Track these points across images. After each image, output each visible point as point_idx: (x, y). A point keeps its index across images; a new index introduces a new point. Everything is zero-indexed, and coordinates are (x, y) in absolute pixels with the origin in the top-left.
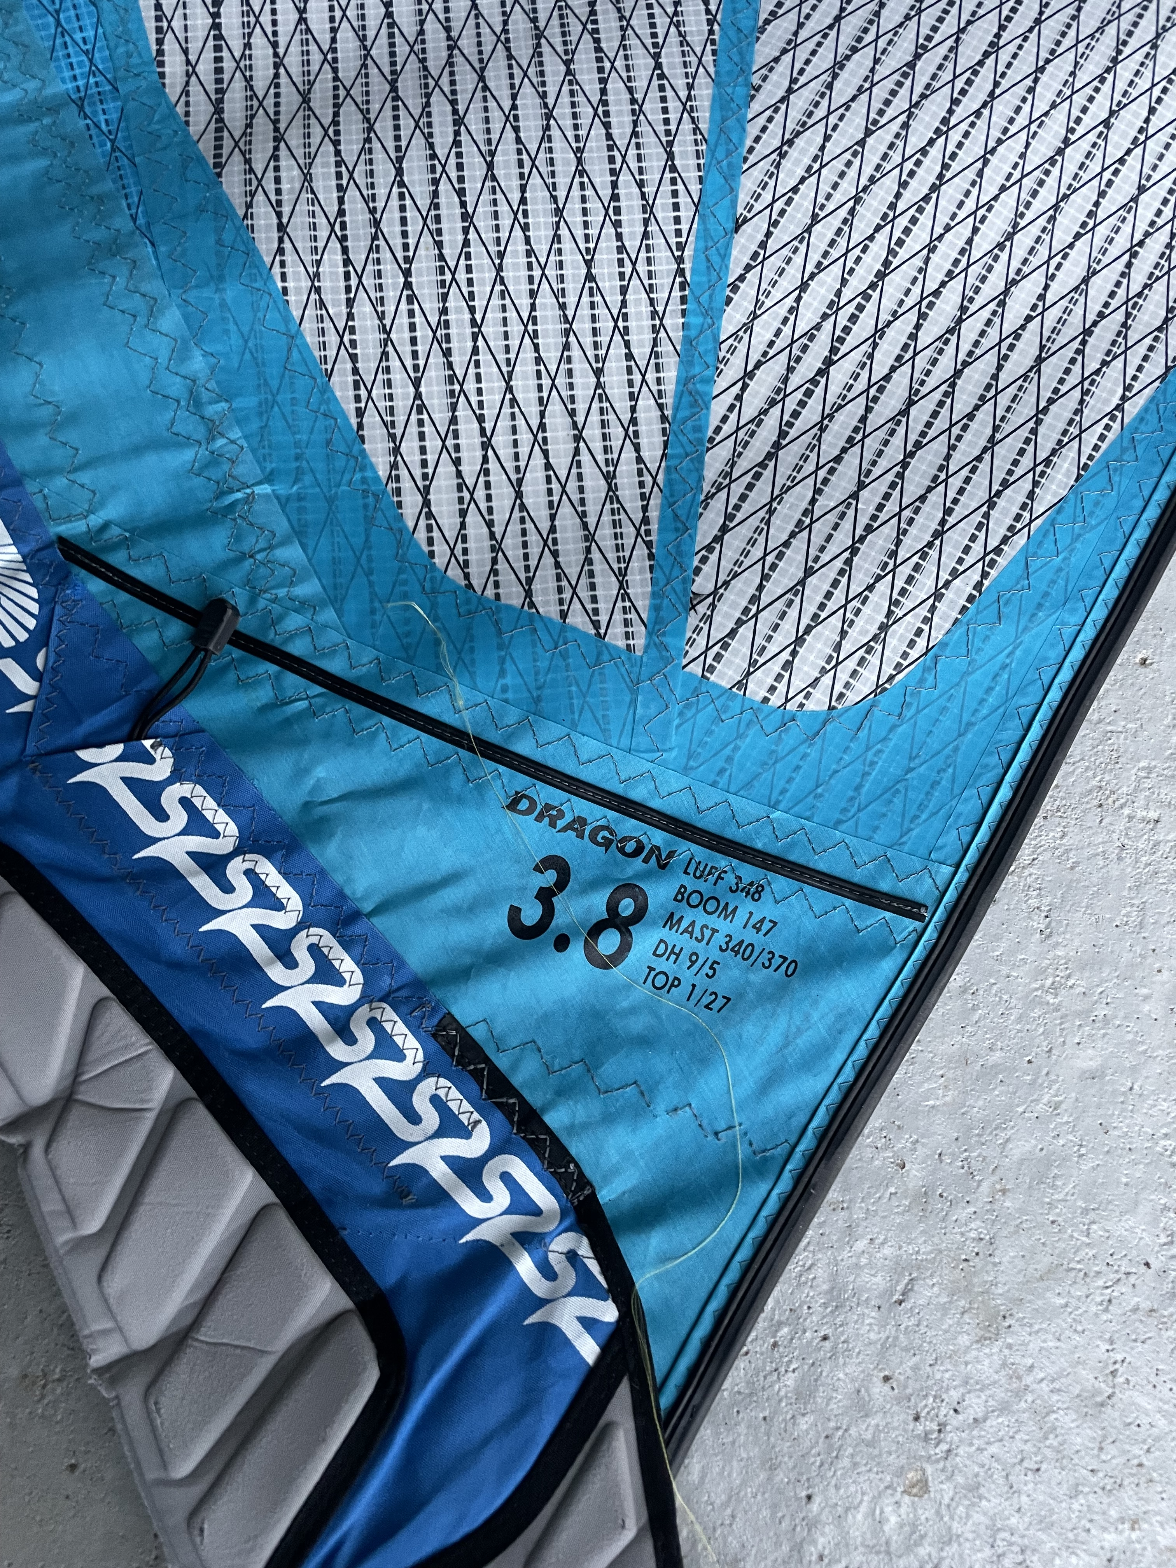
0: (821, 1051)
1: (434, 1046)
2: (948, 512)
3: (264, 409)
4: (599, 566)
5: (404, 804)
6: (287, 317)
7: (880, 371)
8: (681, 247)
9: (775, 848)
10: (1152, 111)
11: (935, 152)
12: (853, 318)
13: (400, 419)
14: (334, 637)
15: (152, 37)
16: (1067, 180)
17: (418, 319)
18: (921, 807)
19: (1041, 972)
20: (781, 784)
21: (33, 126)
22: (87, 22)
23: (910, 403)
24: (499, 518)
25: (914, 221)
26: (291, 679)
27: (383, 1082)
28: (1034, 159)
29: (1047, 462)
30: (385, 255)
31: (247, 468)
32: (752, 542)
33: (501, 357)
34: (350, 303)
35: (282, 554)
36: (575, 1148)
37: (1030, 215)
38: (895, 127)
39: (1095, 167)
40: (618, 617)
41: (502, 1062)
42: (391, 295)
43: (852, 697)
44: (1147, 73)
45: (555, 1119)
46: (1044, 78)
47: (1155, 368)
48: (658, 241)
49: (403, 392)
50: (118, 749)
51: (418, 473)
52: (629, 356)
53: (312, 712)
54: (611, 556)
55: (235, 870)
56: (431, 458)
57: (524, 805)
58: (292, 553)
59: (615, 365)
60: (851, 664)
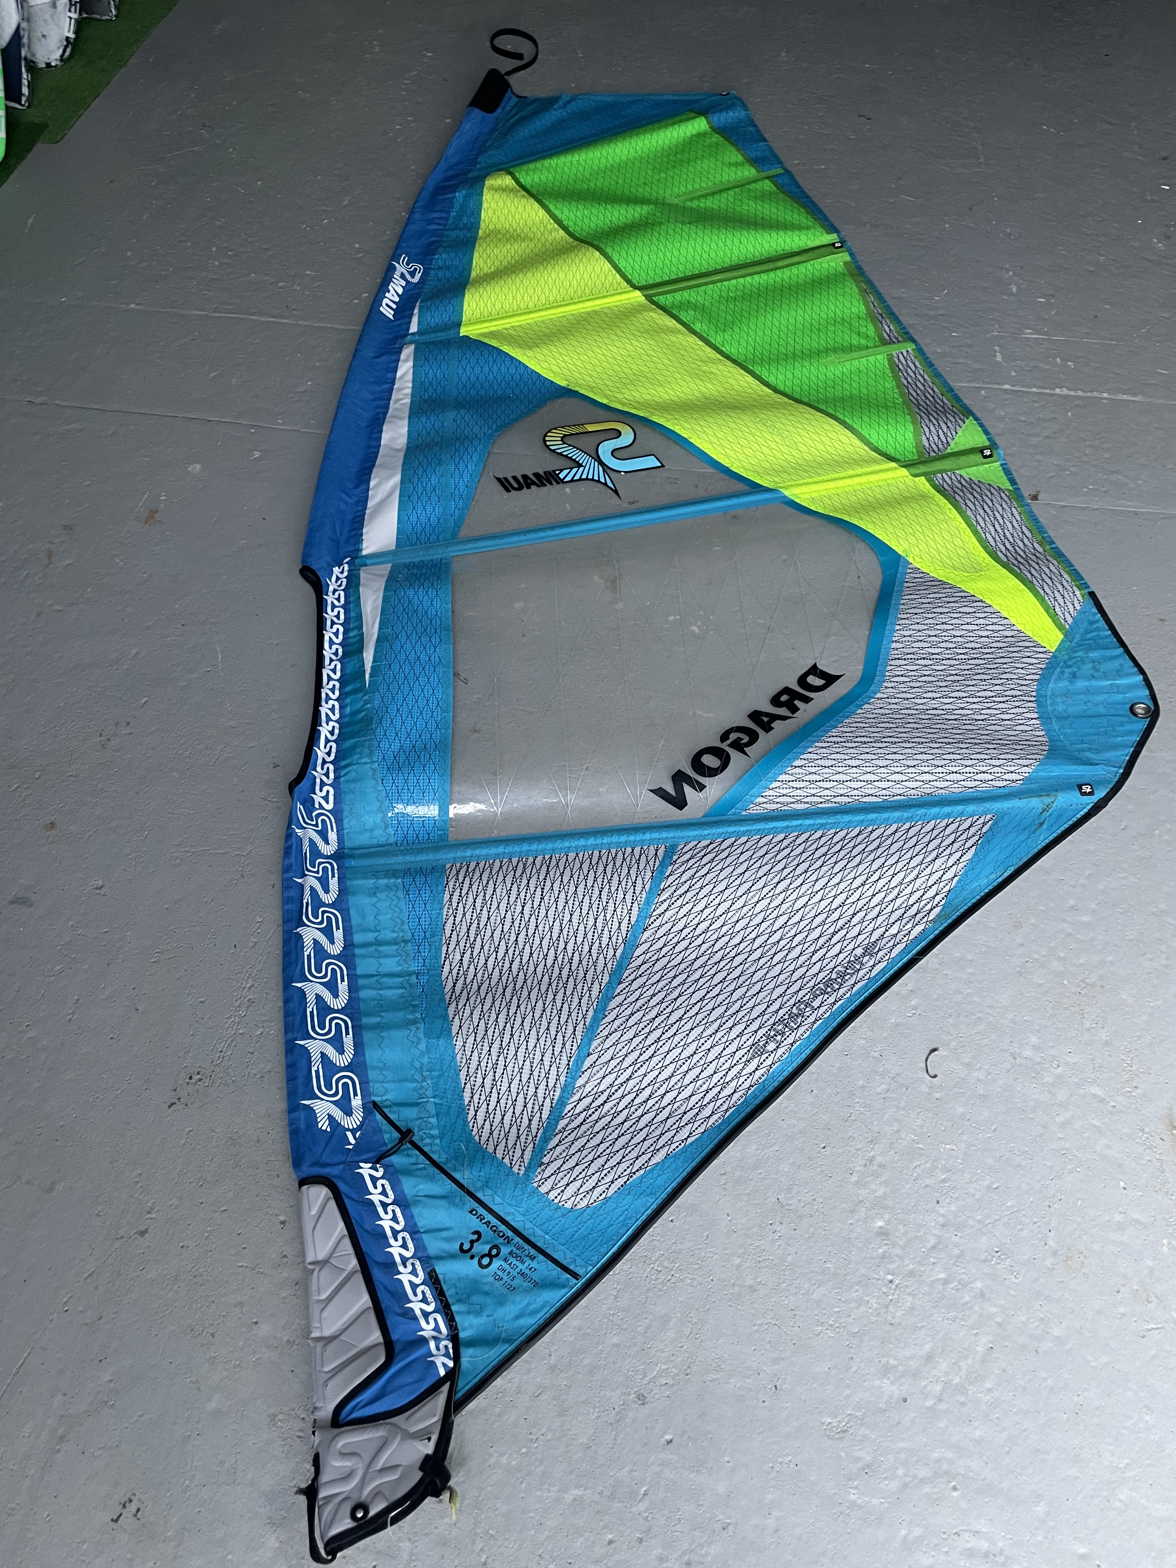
0: (537, 1311)
1: (427, 1277)
2: (624, 1157)
3: (439, 1076)
4: (518, 1146)
5: (442, 1202)
6: (454, 1052)
7: (620, 1109)
8: (570, 1057)
9: (543, 1247)
10: (724, 1049)
11: (653, 1047)
12: (616, 1091)
13: (476, 1088)
14: (437, 1148)
15: (443, 959)
16: (692, 1064)
17: (490, 1061)
18: (590, 1246)
19: (610, 1308)
20: (551, 1228)
21: (402, 979)
22: (427, 951)
23: (625, 1121)
24: (495, 1124)
25: (642, 1066)
26: (422, 1157)
27: (410, 1282)
28: (683, 1056)
29: (658, 1150)
30: (486, 1040)
31: (429, 1093)
32: (564, 1151)
33: (510, 1077)
34: (472, 1052)
35: (431, 1120)
36: (457, 1318)
37: (678, 1072)
38: (643, 1037)
39: (702, 1062)
40: (518, 1163)
41: (445, 1287)
42: (484, 1052)
43: (579, 1207)
44: (726, 1037)
45: (454, 1308)
46: (693, 1032)
47: (701, 1129)
48: (564, 1054)
49: (479, 1080)
50: (370, 1165)
51: (476, 1105)
52: (547, 1086)
53: (424, 1169)
54: (523, 1144)
55: (390, 1208)
56: (481, 1102)
57: (474, 1212)
58: (434, 1120)
59: (542, 1087)
60: (581, 1196)
